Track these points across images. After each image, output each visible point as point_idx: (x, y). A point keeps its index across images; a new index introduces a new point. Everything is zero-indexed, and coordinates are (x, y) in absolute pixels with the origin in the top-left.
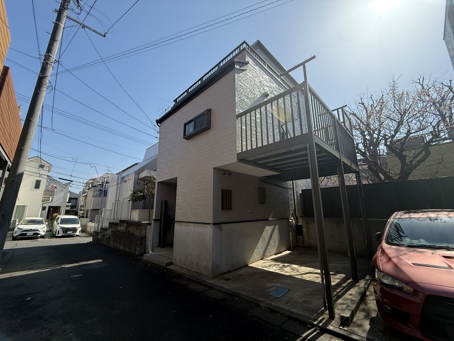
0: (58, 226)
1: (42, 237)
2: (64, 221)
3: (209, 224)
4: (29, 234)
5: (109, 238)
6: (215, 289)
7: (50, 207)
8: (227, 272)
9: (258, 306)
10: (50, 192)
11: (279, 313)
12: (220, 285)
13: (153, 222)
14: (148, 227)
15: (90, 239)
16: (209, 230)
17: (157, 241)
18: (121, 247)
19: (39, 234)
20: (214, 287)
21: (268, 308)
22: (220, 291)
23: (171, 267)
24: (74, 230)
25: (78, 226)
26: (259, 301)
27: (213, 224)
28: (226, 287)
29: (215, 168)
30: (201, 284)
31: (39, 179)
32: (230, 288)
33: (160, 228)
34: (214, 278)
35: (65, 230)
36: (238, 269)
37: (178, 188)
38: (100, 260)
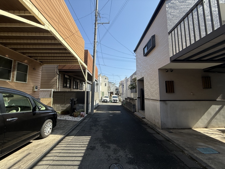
0: (112, 99)
1: (109, 102)
2: (114, 97)
3: (158, 100)
4: (105, 101)
5: (125, 104)
6: (160, 135)
7: (110, 92)
8: (172, 129)
9: (183, 152)
10: (109, 87)
11: (197, 162)
12: (164, 133)
13: (137, 98)
14: (136, 100)
15: (121, 104)
16: (158, 104)
17: (140, 107)
18: (128, 108)
19: (107, 101)
20: (160, 134)
21: (190, 156)
22: (163, 137)
23: (144, 120)
24: (117, 100)
25: (117, 99)
26: (185, 149)
27: (160, 101)
28: (167, 135)
29: (159, 69)
30: (154, 130)
31: (106, 83)
32: (169, 137)
33: (141, 101)
34: (162, 129)
35: (114, 100)
36: (182, 129)
37: (144, 82)
38: (120, 112)
